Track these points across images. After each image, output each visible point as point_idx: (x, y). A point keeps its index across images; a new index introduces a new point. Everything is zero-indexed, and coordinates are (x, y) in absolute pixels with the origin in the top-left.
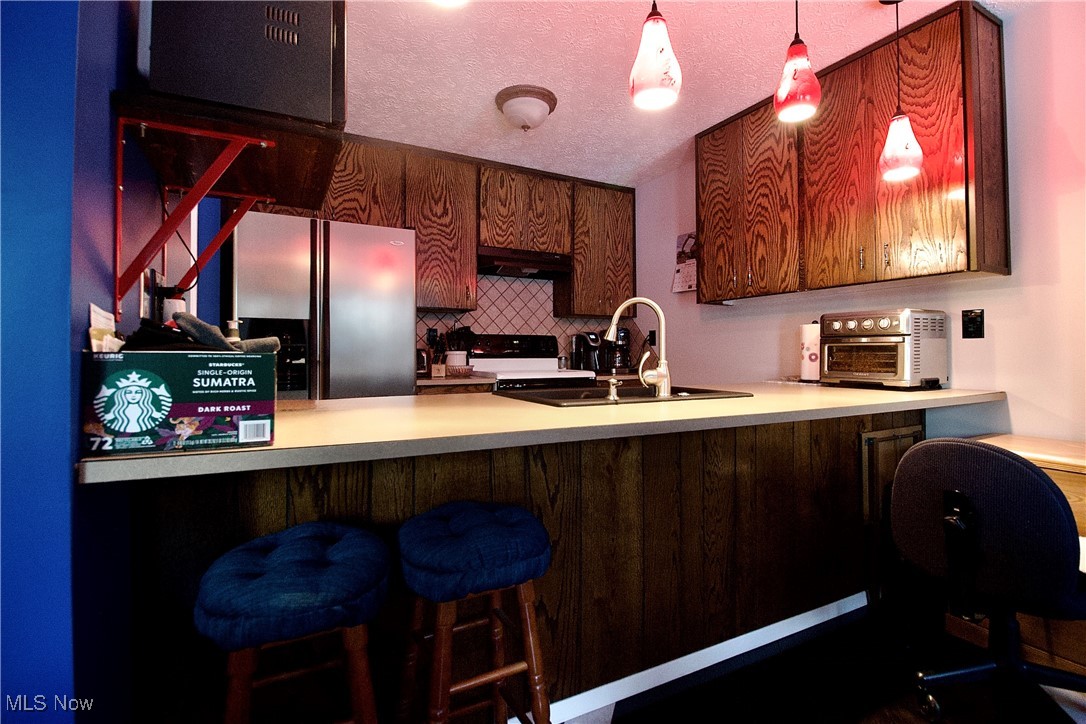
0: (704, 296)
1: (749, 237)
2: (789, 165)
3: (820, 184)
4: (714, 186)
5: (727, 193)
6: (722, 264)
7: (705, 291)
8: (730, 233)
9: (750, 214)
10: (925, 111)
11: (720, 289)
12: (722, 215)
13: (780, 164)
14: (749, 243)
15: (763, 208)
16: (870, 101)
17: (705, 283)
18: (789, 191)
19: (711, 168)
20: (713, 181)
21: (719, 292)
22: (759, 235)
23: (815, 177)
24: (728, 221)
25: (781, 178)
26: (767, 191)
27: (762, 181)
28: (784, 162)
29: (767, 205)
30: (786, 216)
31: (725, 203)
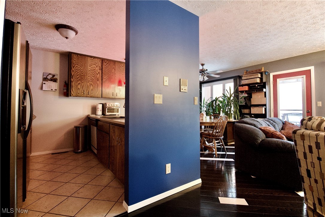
0: (72, 95)
1: (88, 84)
2: (99, 73)
3: (106, 79)
4: (77, 68)
5: (82, 72)
6: (80, 88)
7: (73, 93)
8: (83, 81)
9: (89, 79)
10: (123, 75)
11: (79, 94)
12: (80, 76)
13: (97, 71)
14: (88, 85)
15: (93, 79)
16: (115, 69)
17: (73, 92)
18: (99, 78)
19: (76, 63)
20: (76, 67)
21: (78, 95)
22: (91, 84)
23: (105, 77)
24: (82, 78)
25: (97, 74)
26: (94, 76)
27: (92, 73)
28: (98, 71)
29: (93, 78)
30: (98, 82)
31: (81, 74)
